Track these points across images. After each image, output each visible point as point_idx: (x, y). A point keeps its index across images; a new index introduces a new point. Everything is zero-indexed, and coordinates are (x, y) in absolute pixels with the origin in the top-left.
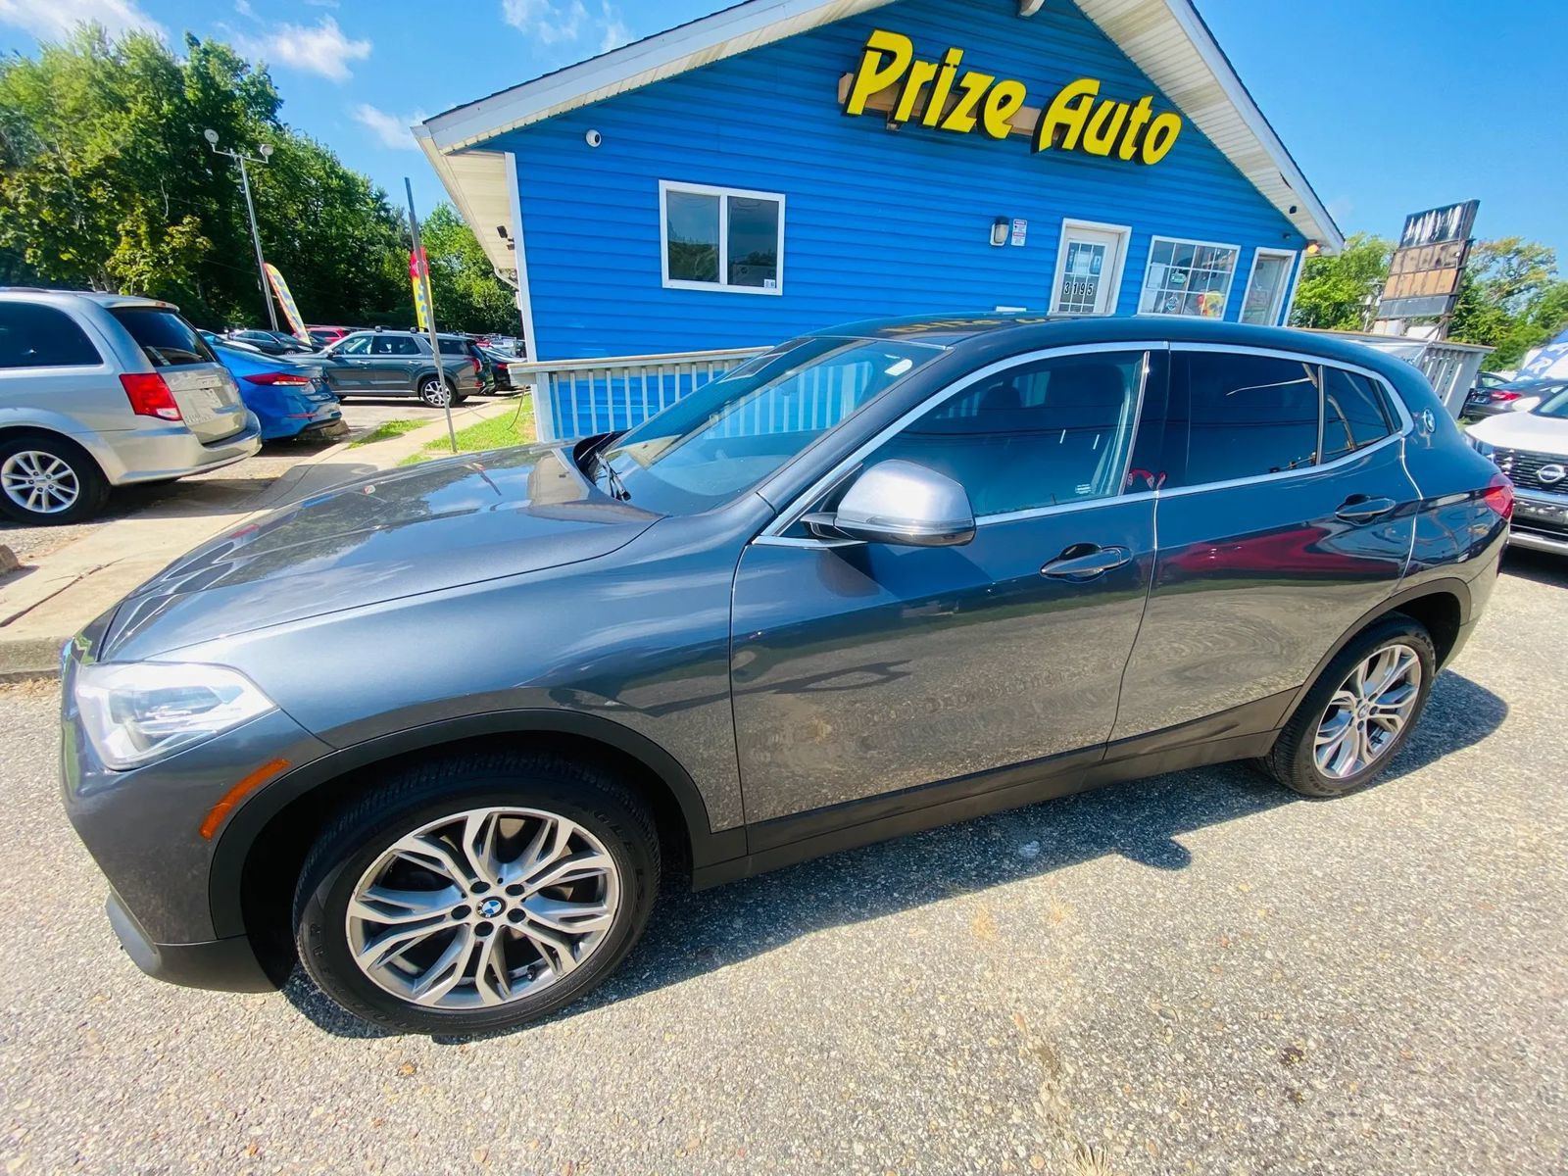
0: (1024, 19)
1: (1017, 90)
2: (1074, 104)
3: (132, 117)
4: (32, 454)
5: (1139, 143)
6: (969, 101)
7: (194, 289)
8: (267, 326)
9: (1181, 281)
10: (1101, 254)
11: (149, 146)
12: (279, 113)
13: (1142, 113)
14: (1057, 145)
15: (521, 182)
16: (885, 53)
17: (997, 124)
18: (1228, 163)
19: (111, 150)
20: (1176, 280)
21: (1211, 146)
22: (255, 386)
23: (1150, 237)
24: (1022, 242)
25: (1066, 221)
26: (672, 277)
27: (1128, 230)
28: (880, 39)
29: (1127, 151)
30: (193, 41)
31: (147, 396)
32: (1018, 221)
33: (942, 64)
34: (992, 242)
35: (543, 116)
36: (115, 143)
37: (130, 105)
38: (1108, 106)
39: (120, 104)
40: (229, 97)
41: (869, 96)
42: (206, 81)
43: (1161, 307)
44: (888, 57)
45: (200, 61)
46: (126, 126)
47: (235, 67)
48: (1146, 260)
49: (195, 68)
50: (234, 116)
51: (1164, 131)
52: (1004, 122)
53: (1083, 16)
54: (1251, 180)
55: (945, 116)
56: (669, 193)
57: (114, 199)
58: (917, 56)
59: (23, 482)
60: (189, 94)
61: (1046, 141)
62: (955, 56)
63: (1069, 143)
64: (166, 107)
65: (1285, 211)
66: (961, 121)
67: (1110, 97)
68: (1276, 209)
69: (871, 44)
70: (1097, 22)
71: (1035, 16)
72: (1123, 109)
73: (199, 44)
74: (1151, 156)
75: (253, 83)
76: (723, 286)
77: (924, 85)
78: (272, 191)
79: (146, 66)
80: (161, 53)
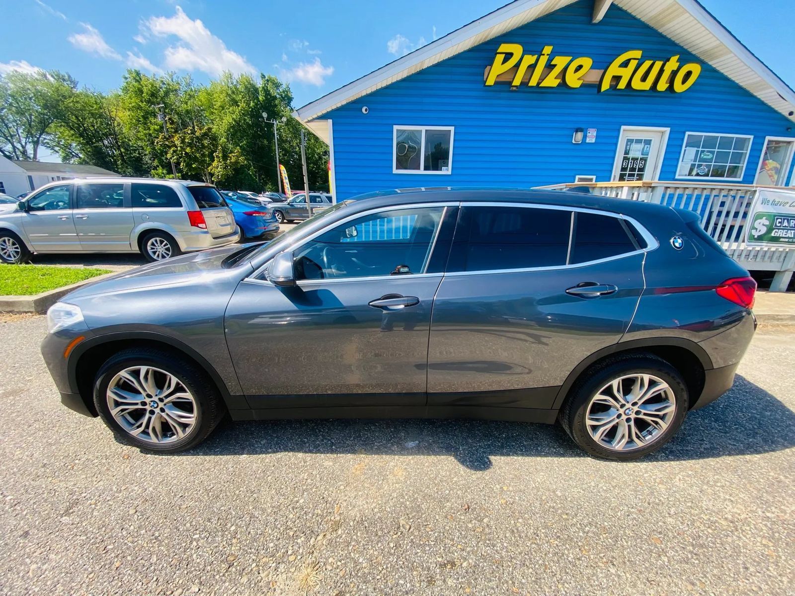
0: (595, 24)
1: (587, 62)
2: (625, 64)
3: (240, 108)
4: (158, 239)
5: (671, 81)
6: (556, 71)
7: (256, 176)
8: (277, 191)
9: (709, 157)
10: (650, 144)
11: (245, 120)
12: (292, 104)
13: (673, 64)
14: (613, 87)
15: (334, 131)
16: (506, 54)
17: (573, 81)
18: (740, 88)
19: (231, 121)
20: (705, 157)
21: (727, 79)
22: (246, 216)
23: (684, 133)
24: (593, 141)
25: (623, 127)
26: (397, 168)
27: (668, 130)
28: (504, 48)
29: (662, 86)
30: (263, 76)
31: (196, 219)
32: (590, 130)
33: (540, 54)
34: (573, 142)
35: (344, 103)
36: (233, 119)
37: (239, 103)
38: (648, 63)
39: (235, 103)
40: (275, 98)
41: (498, 76)
42: (266, 92)
43: (694, 173)
44: (508, 56)
45: (265, 84)
46: (237, 112)
47: (277, 85)
48: (681, 146)
49: (263, 88)
50: (276, 106)
51: (689, 74)
52: (579, 79)
53: (634, 18)
54: (759, 97)
55: (542, 79)
56: (397, 130)
57: (210, 144)
58: (525, 52)
59: (154, 249)
60: (260, 98)
61: (605, 86)
62: (548, 50)
63: (622, 85)
64: (252, 104)
65: (786, 114)
66: (552, 81)
67: (649, 58)
68: (780, 114)
69: (499, 51)
70: (643, 19)
71: (601, 22)
72: (659, 64)
73: (265, 77)
74: (679, 87)
75: (284, 92)
76: (422, 171)
77: (530, 67)
78: (287, 135)
79: (246, 87)
80: (252, 82)
